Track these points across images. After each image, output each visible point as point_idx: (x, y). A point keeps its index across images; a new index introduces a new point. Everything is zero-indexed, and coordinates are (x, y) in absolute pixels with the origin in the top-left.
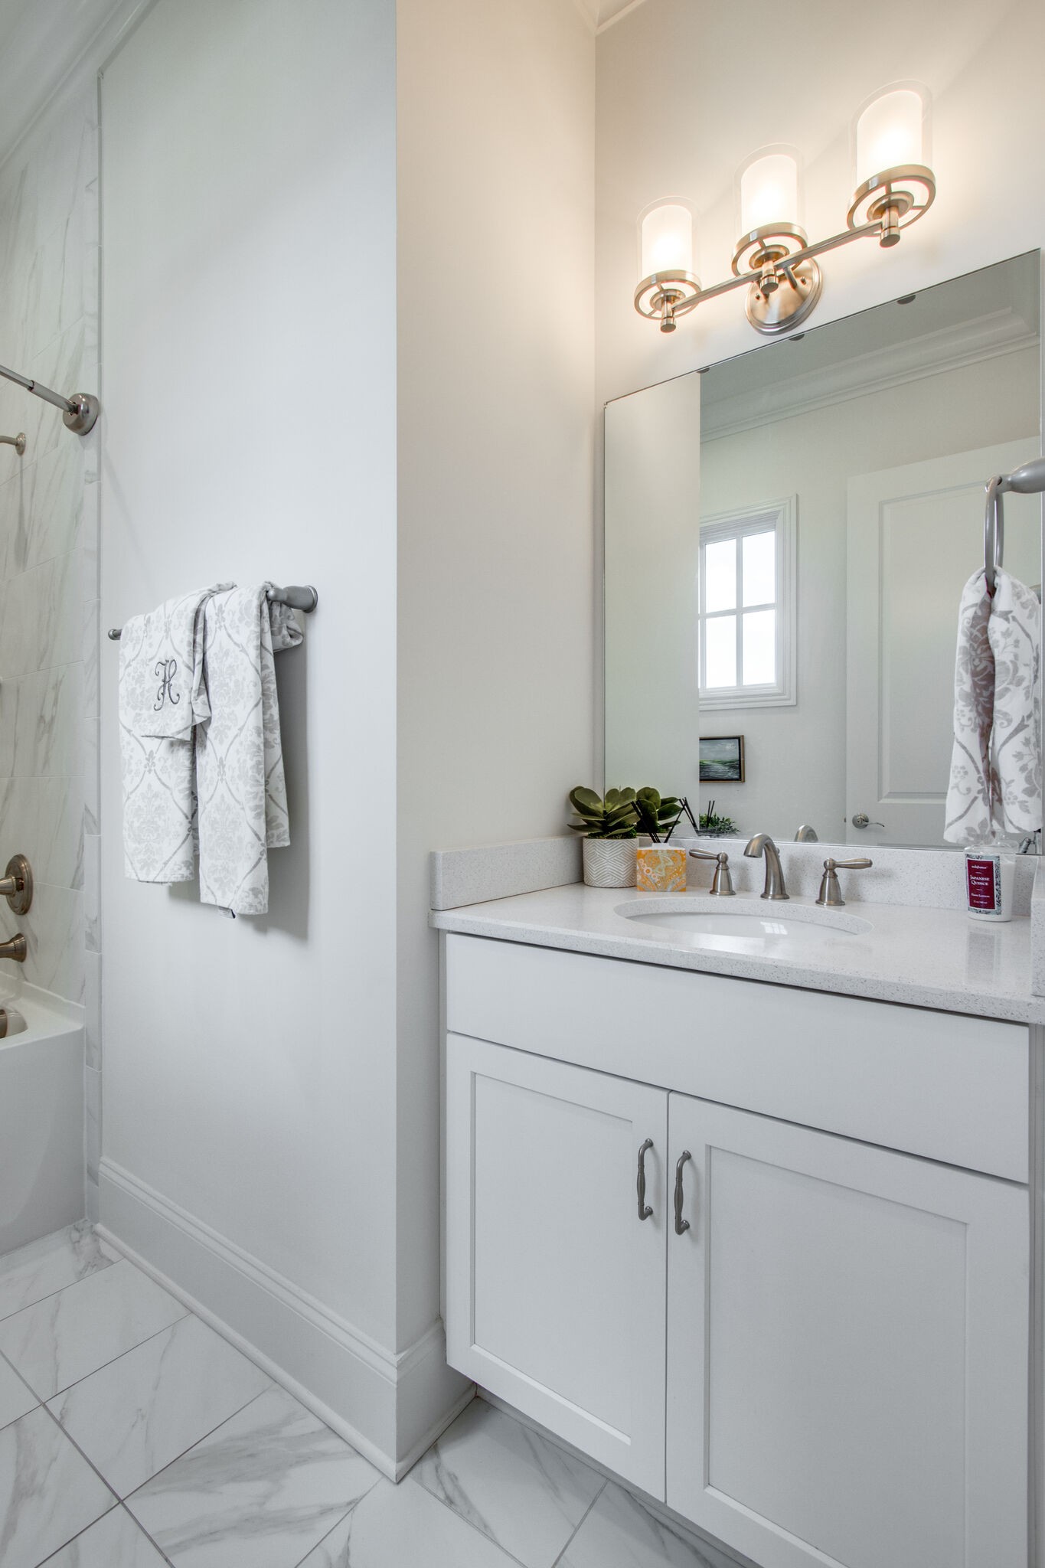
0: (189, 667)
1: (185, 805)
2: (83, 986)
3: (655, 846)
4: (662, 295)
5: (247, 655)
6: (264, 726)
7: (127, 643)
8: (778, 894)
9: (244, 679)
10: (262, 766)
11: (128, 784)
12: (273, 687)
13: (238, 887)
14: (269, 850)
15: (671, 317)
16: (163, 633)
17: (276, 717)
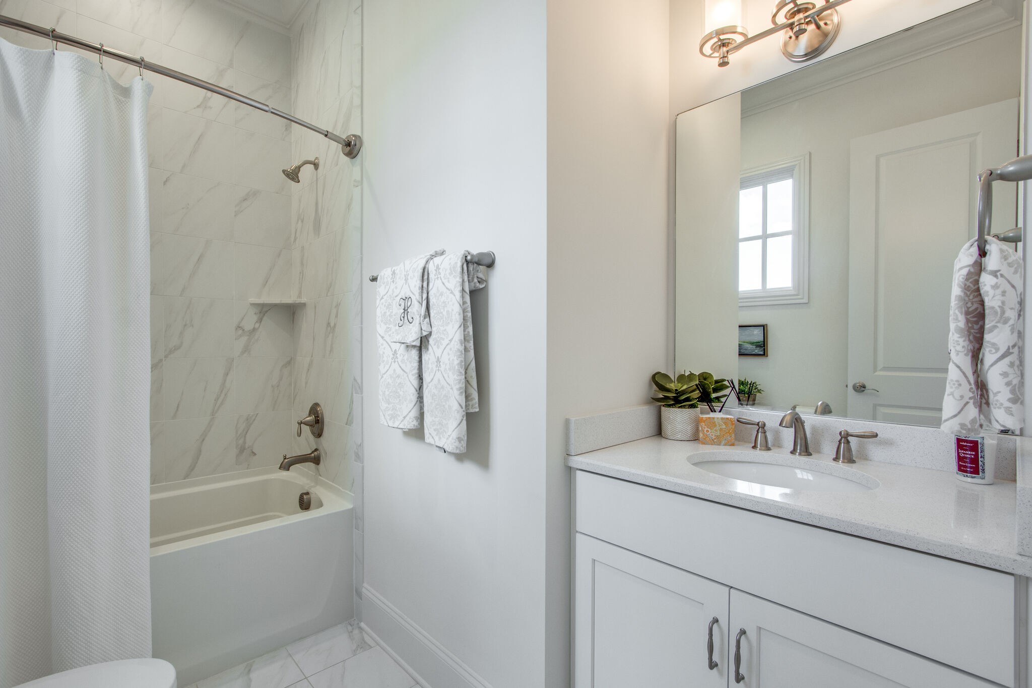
0: (419, 302)
1: (415, 383)
2: (353, 483)
3: (712, 415)
4: (720, 43)
5: (454, 295)
6: (464, 339)
7: (381, 285)
8: (804, 452)
9: (453, 310)
10: (463, 363)
11: (382, 369)
12: (469, 314)
13: (449, 436)
14: (466, 413)
15: (726, 57)
16: (403, 281)
17: (471, 333)
